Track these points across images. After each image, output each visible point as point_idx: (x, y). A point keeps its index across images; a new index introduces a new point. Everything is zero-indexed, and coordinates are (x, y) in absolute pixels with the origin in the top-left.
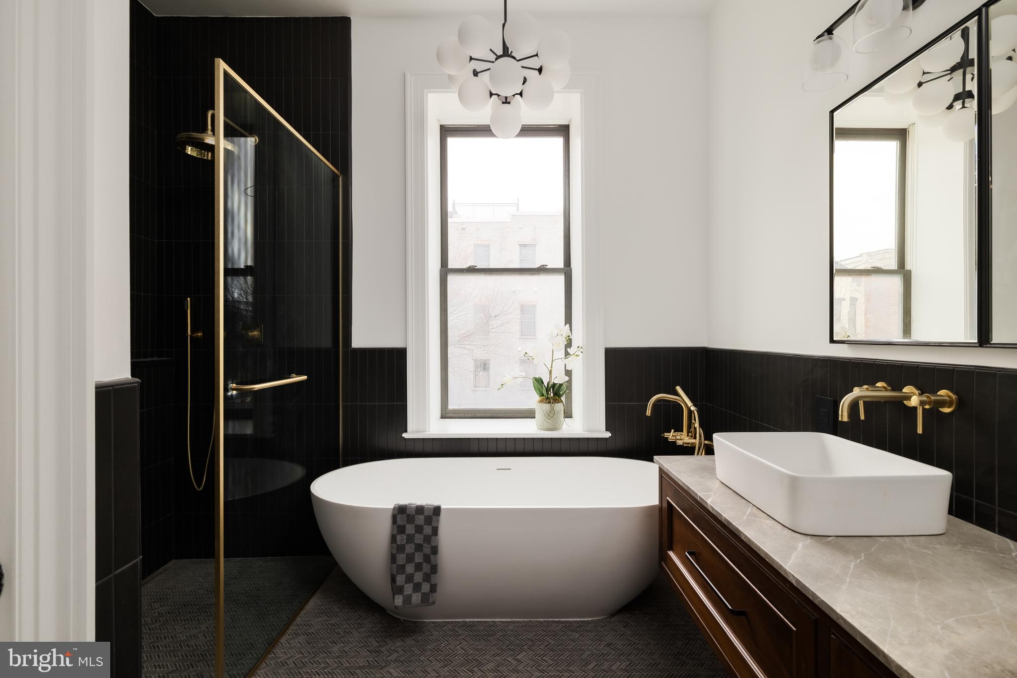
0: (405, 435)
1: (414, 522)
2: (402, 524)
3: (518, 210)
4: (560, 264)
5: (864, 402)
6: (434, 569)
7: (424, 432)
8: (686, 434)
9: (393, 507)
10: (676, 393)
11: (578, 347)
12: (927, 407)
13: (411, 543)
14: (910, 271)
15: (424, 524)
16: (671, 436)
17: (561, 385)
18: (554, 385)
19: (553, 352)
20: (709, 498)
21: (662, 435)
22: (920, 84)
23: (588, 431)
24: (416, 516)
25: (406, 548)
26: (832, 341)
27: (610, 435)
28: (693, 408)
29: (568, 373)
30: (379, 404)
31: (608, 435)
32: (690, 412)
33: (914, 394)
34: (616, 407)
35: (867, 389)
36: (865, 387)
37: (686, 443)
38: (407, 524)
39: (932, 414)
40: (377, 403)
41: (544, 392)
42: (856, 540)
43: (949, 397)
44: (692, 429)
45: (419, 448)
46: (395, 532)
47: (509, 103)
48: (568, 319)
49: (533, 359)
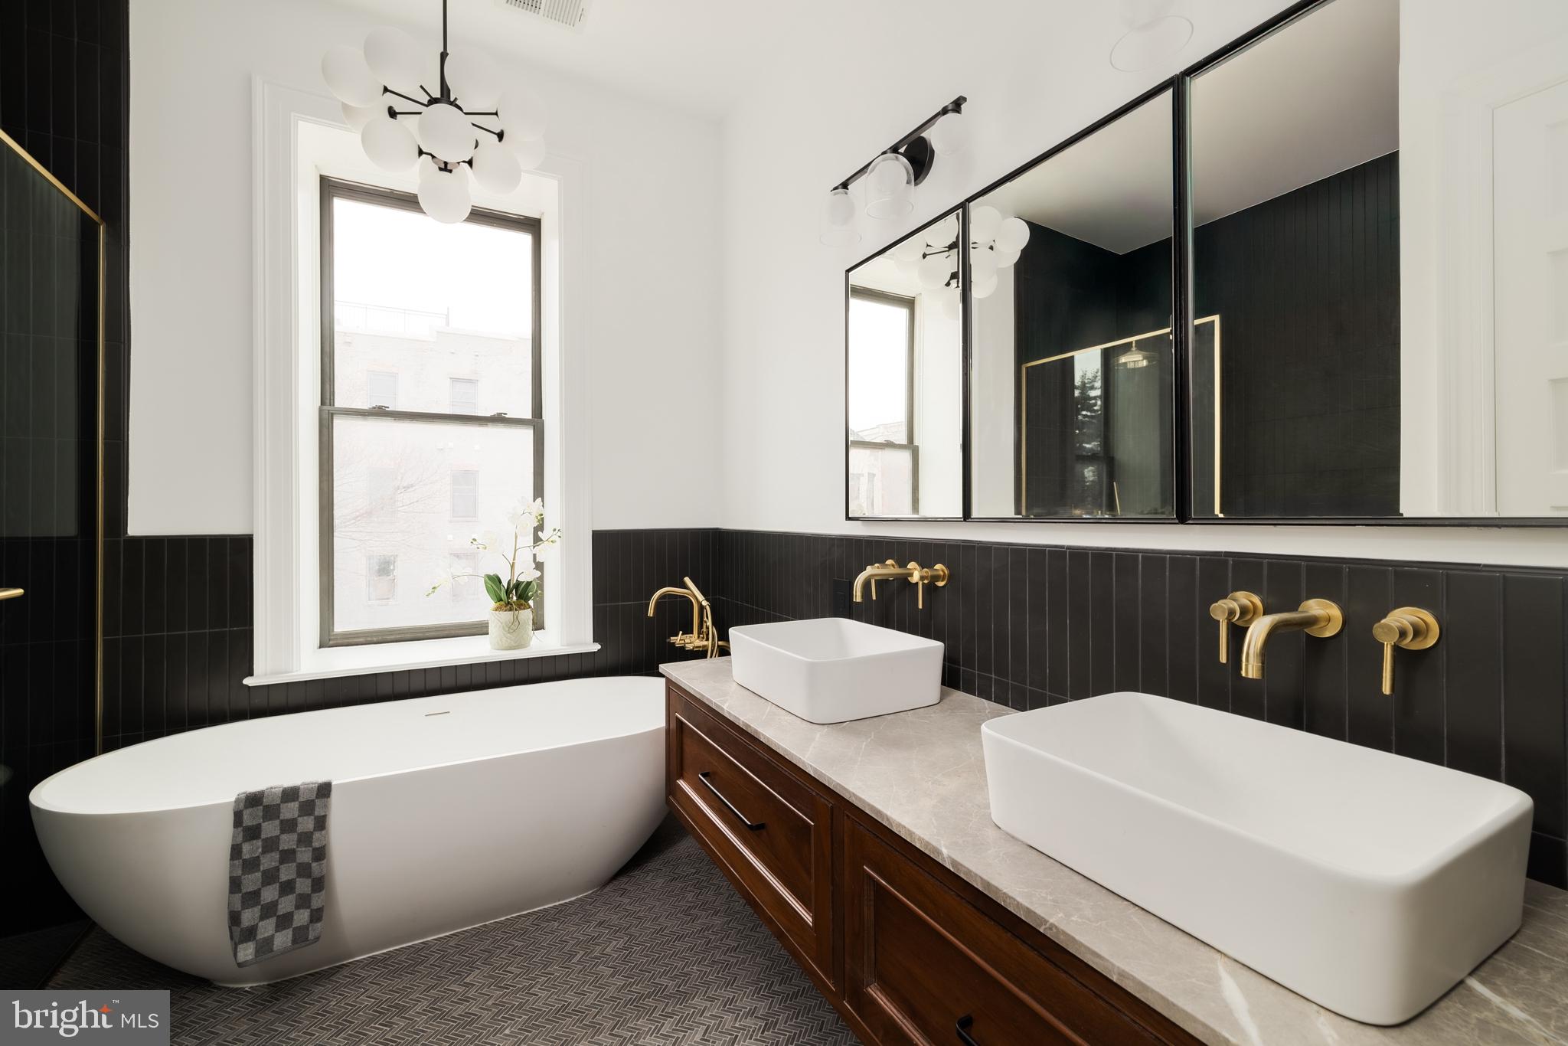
0: (248, 681)
1: (279, 817)
2: (255, 823)
3: (448, 324)
4: (527, 414)
5: (876, 580)
6: (320, 884)
7: (288, 672)
8: (696, 636)
9: (233, 799)
10: (684, 586)
11: (555, 530)
12: (926, 582)
13: (272, 851)
14: (918, 446)
15: (299, 816)
16: (678, 640)
17: (529, 584)
18: (518, 584)
19: (516, 537)
20: (725, 702)
21: (668, 640)
22: (925, 256)
23: (568, 645)
24: (283, 806)
25: (262, 862)
26: (848, 518)
27: (599, 647)
28: (705, 603)
29: (539, 566)
30: (191, 632)
31: (597, 647)
32: (702, 608)
33: (915, 569)
34: (608, 609)
35: (878, 567)
36: (877, 565)
37: (697, 647)
38: (264, 822)
39: (930, 589)
40: (186, 632)
41: (503, 595)
42: (868, 721)
43: (943, 571)
44: (704, 630)
45: (278, 700)
46: (240, 839)
47: (450, 171)
48: (539, 491)
49: (486, 548)
